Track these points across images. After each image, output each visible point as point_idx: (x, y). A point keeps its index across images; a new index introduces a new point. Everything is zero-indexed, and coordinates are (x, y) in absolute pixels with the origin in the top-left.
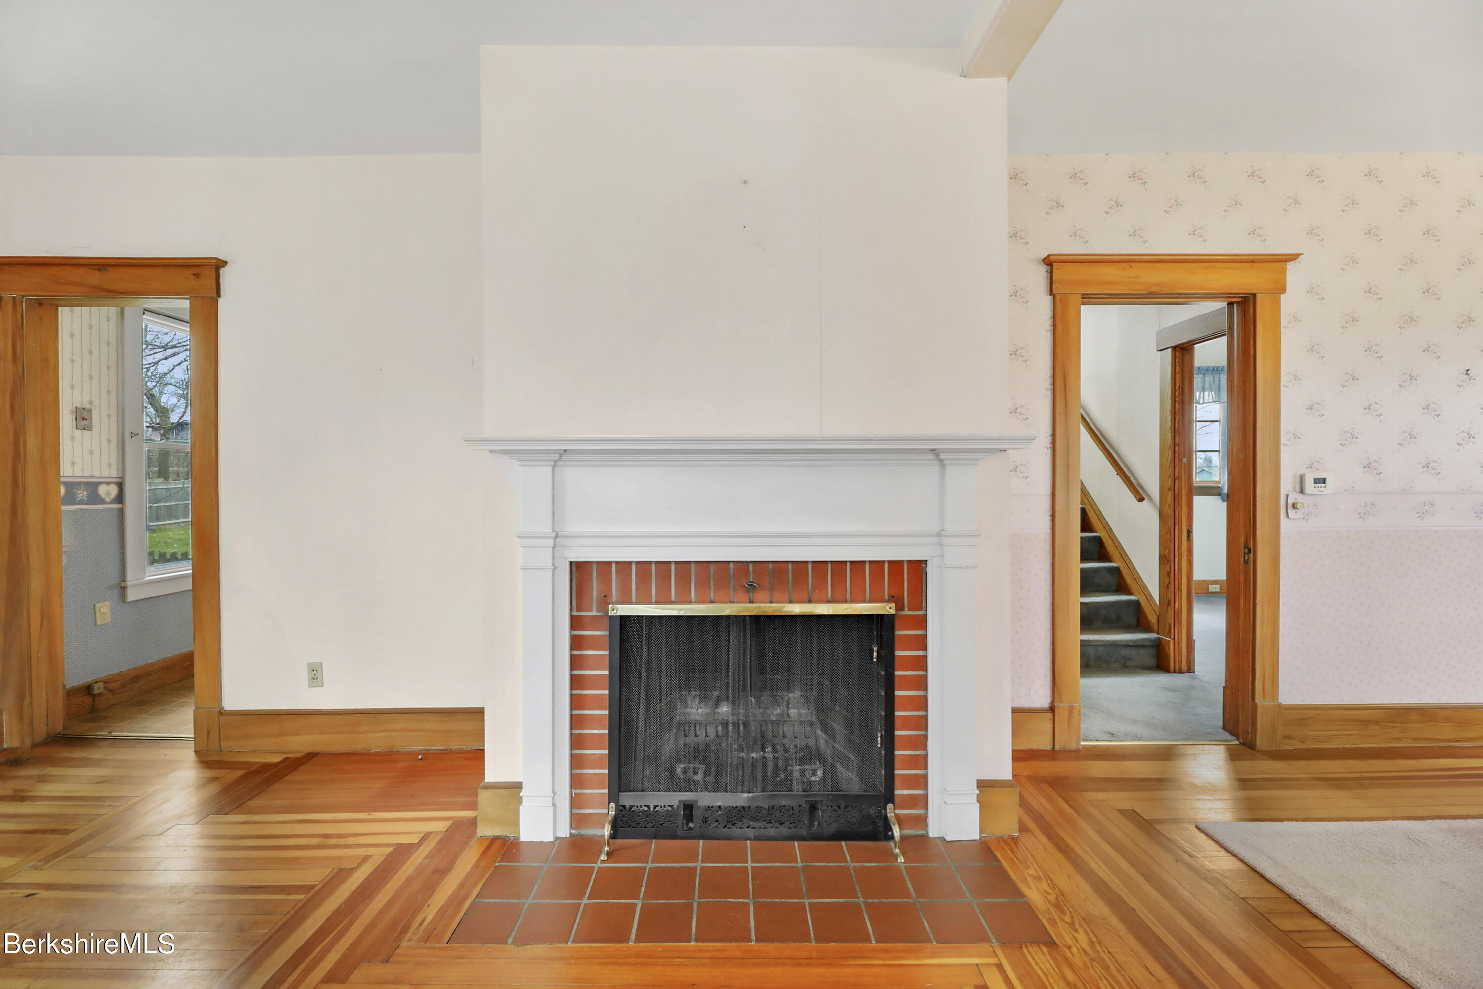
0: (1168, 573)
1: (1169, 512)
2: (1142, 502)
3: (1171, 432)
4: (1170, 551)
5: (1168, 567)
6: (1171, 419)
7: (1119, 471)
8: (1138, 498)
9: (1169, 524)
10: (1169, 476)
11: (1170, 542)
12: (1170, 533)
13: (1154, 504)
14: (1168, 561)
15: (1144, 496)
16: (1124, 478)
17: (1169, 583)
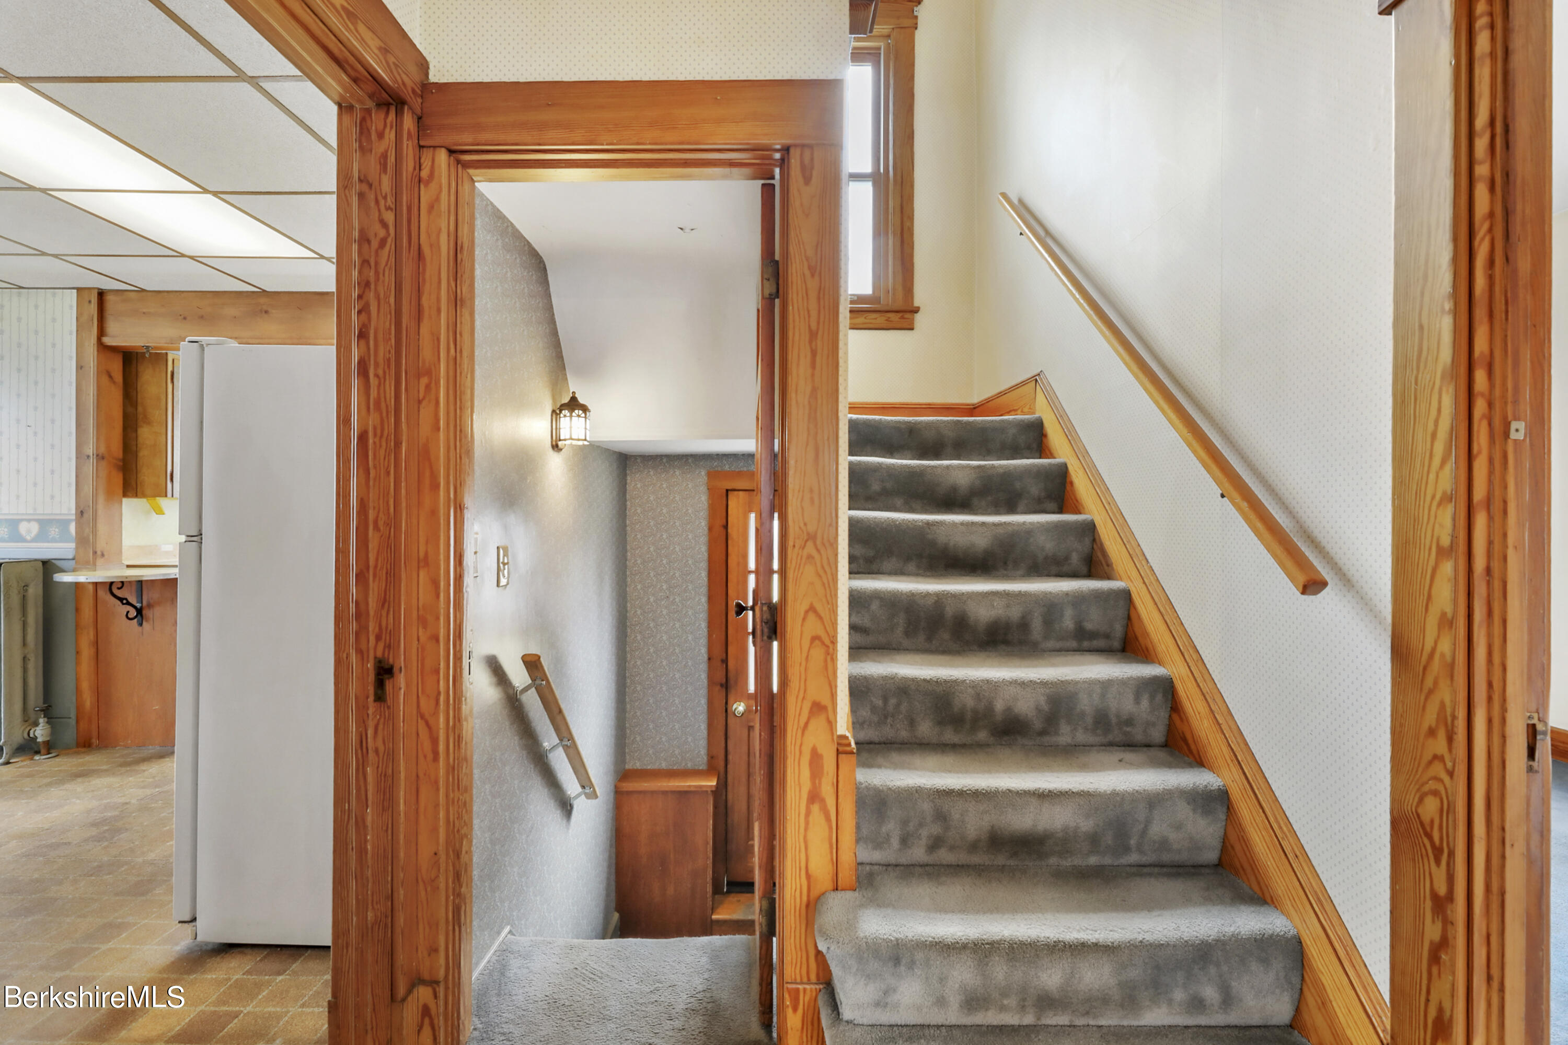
0: (1441, 904)
1: (1445, 646)
2: (1316, 593)
3: (1455, 313)
4: (1447, 810)
5: (1440, 876)
6: (1455, 260)
7: (1227, 485)
8: (1302, 579)
9: (1444, 694)
10: (1447, 498)
11: (1451, 774)
12: (1450, 739)
13: (1364, 602)
14: (1438, 851)
15: (1325, 572)
16: (1245, 505)
17: (1443, 944)
